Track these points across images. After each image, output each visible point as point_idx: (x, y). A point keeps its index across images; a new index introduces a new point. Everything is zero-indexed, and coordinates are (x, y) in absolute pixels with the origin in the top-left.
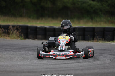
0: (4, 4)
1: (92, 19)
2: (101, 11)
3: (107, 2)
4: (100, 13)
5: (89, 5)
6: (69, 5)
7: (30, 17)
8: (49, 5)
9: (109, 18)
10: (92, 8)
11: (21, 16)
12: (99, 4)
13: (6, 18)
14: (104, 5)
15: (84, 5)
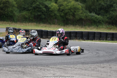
0: (43, 16)
1: (97, 26)
2: (103, 21)
3: (106, 16)
4: (102, 22)
5: (96, 18)
6: (83, 18)
7: (59, 25)
8: (71, 17)
9: (108, 26)
10: (97, 19)
11: (54, 24)
12: (102, 17)
13: (45, 25)
14: (105, 18)
15: (93, 18)
